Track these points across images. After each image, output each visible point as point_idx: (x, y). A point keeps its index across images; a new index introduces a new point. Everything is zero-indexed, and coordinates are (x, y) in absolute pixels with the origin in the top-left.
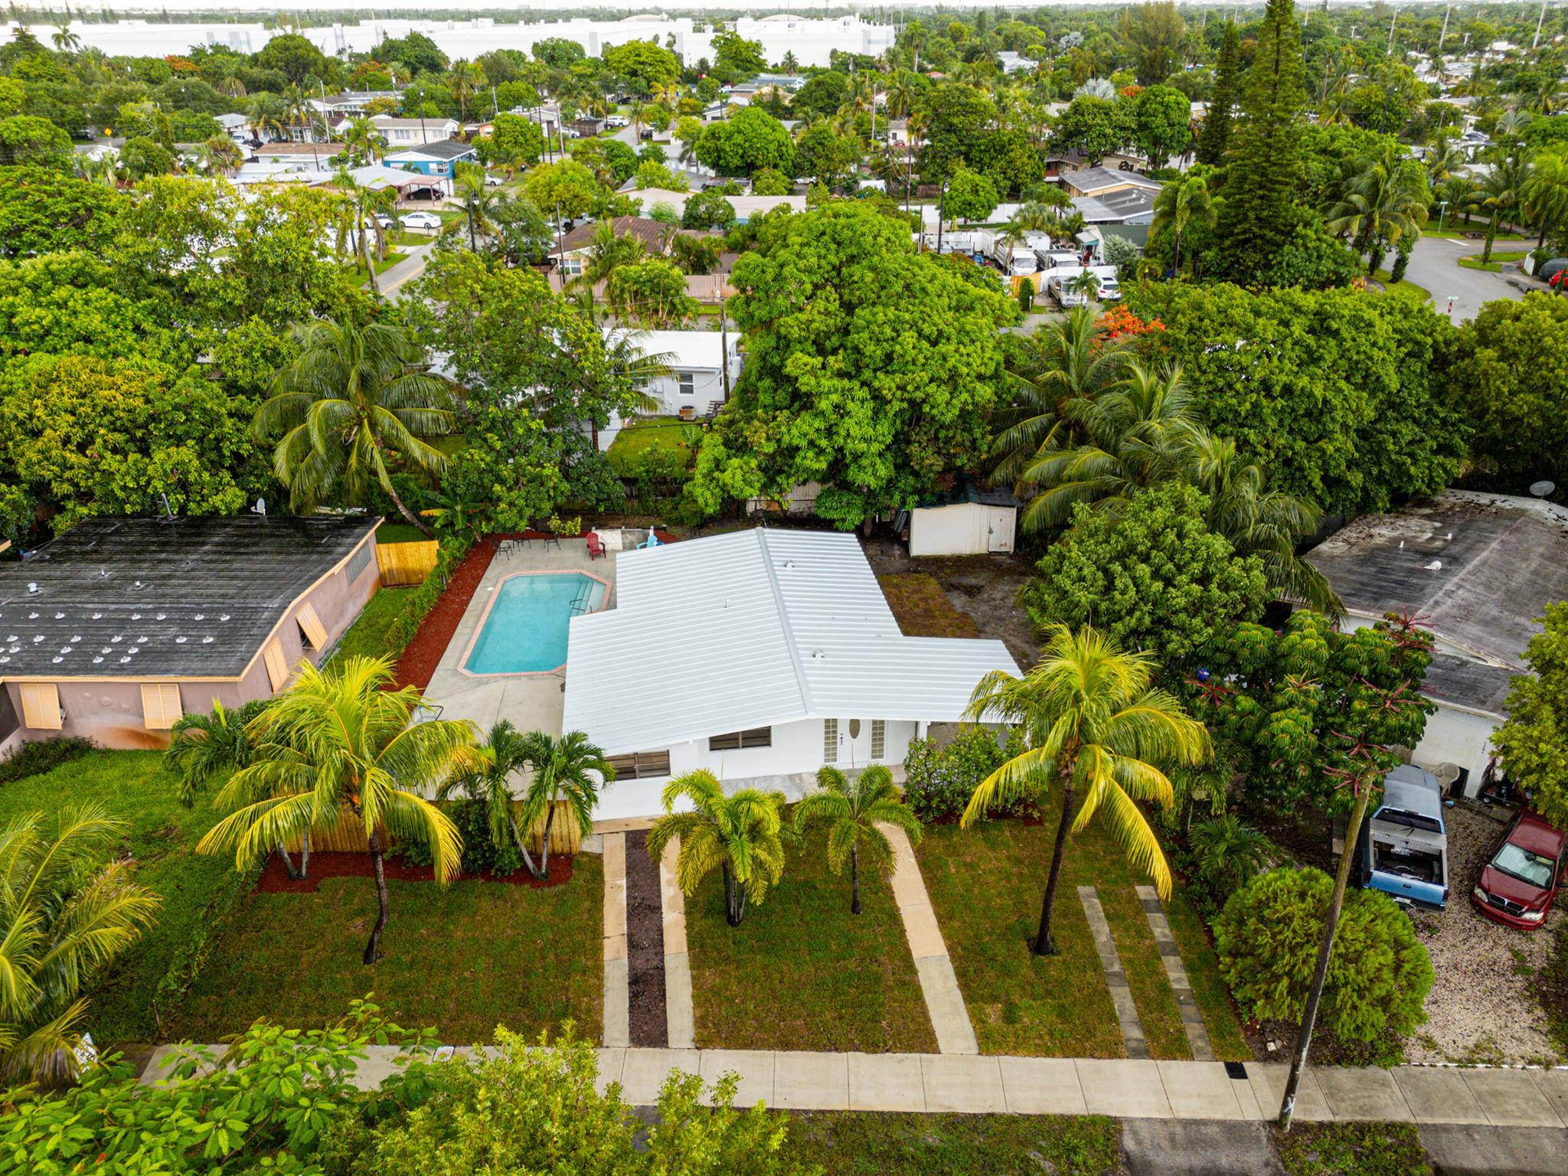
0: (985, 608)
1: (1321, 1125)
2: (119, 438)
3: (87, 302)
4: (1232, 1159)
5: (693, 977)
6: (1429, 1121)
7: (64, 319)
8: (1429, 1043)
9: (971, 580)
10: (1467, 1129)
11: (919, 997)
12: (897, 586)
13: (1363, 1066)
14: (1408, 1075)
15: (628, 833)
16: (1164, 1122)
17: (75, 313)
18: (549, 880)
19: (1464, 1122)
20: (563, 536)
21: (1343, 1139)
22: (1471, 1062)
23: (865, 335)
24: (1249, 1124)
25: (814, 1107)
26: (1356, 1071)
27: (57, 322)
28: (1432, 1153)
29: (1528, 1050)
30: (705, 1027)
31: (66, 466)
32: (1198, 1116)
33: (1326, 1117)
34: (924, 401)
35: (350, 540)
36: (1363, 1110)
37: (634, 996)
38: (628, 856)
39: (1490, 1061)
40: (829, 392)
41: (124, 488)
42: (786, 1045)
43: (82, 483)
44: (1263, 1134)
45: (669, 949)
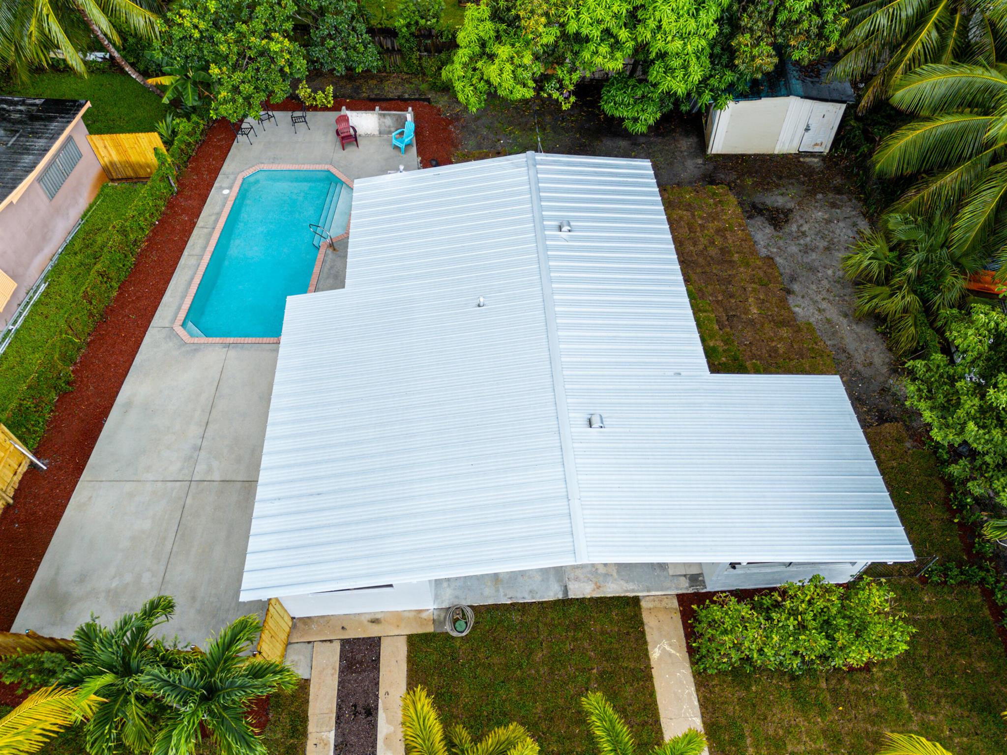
0: (794, 249)
9: (777, 200)
12: (689, 207)
15: (345, 642)
20: (315, 108)
35: (41, 143)
38: (342, 683)
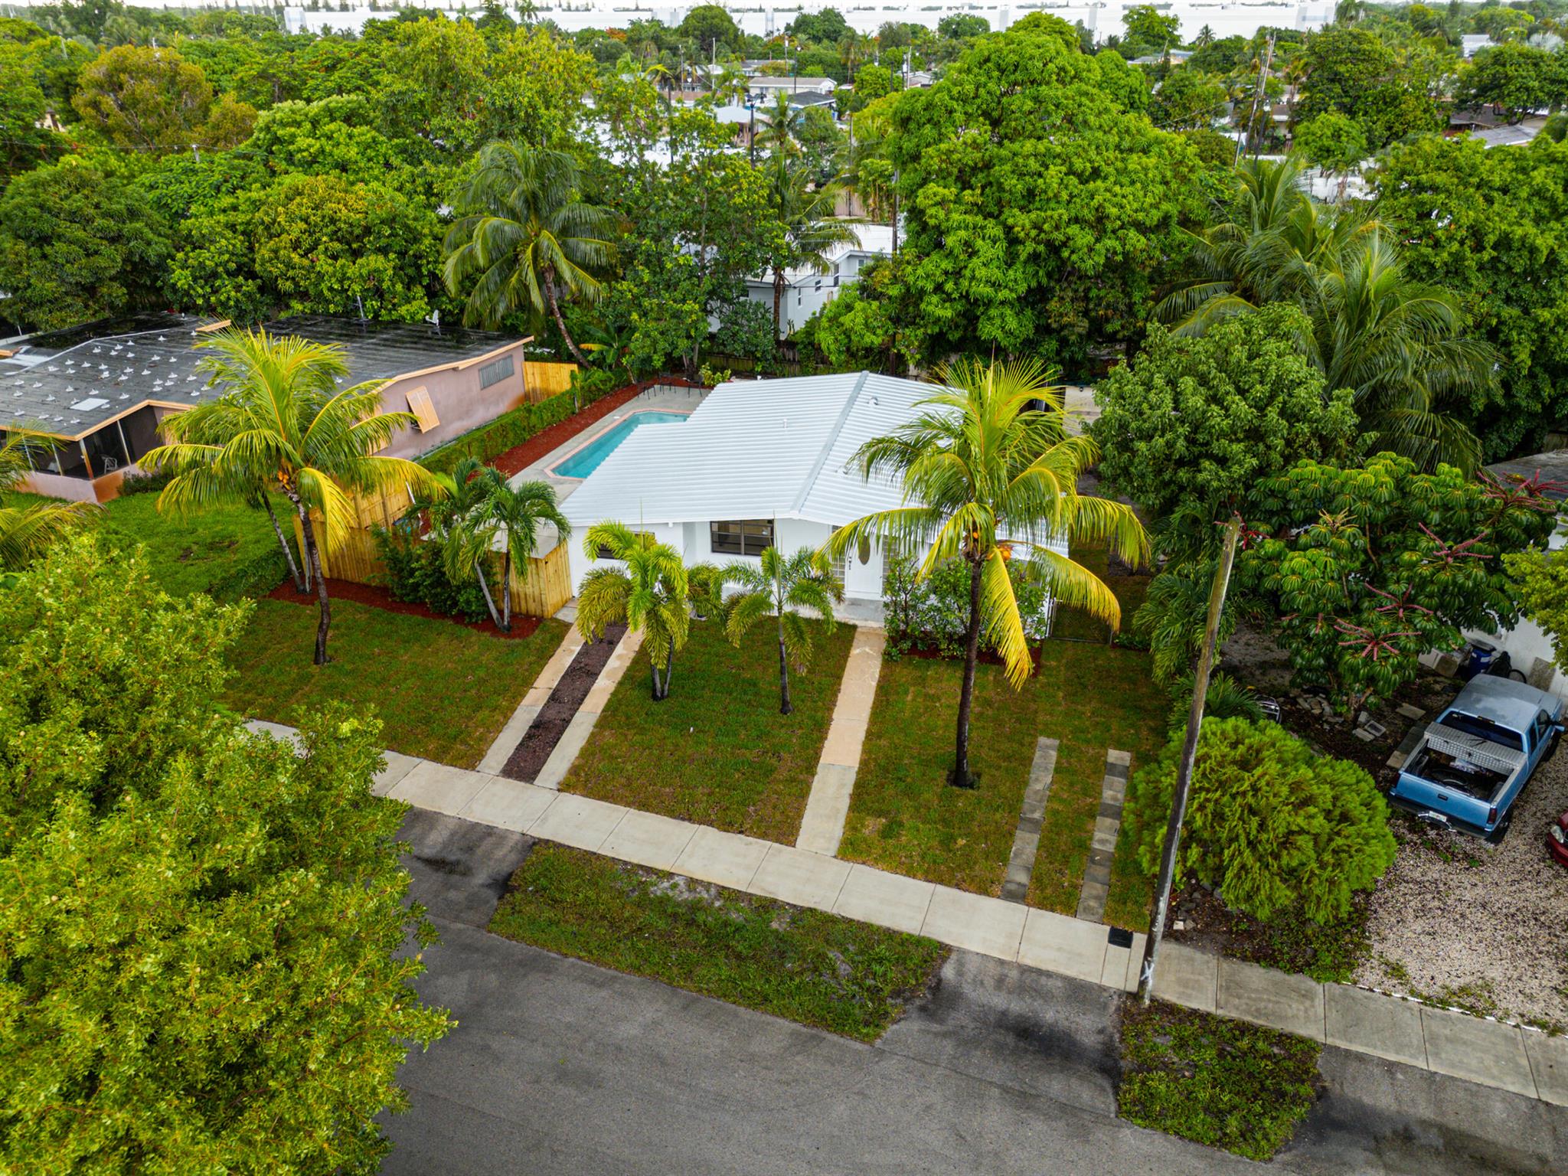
1: (1194, 1012)
2: (337, 246)
3: (350, 137)
4: (1062, 1016)
5: (592, 734)
6: (1343, 1045)
7: (328, 149)
8: (1396, 971)
10: (1391, 1067)
11: (804, 795)
13: (1288, 972)
14: (1345, 995)
16: (1002, 962)
17: (338, 144)
18: (510, 632)
19: (1392, 1057)
21: (1214, 1033)
22: (1444, 1003)
23: (1008, 167)
24: (1102, 989)
25: (635, 861)
26: (1277, 975)
27: (322, 151)
28: (1326, 1077)
29: (1536, 1010)
30: (577, 775)
31: (290, 265)
32: (1044, 967)
33: (1204, 1004)
34: (1064, 244)
36: (1258, 1013)
37: (529, 737)
39: (1471, 1008)
40: (959, 228)
41: (331, 289)
42: (644, 806)
43: (302, 283)
44: (1115, 1001)
45: (584, 708)
